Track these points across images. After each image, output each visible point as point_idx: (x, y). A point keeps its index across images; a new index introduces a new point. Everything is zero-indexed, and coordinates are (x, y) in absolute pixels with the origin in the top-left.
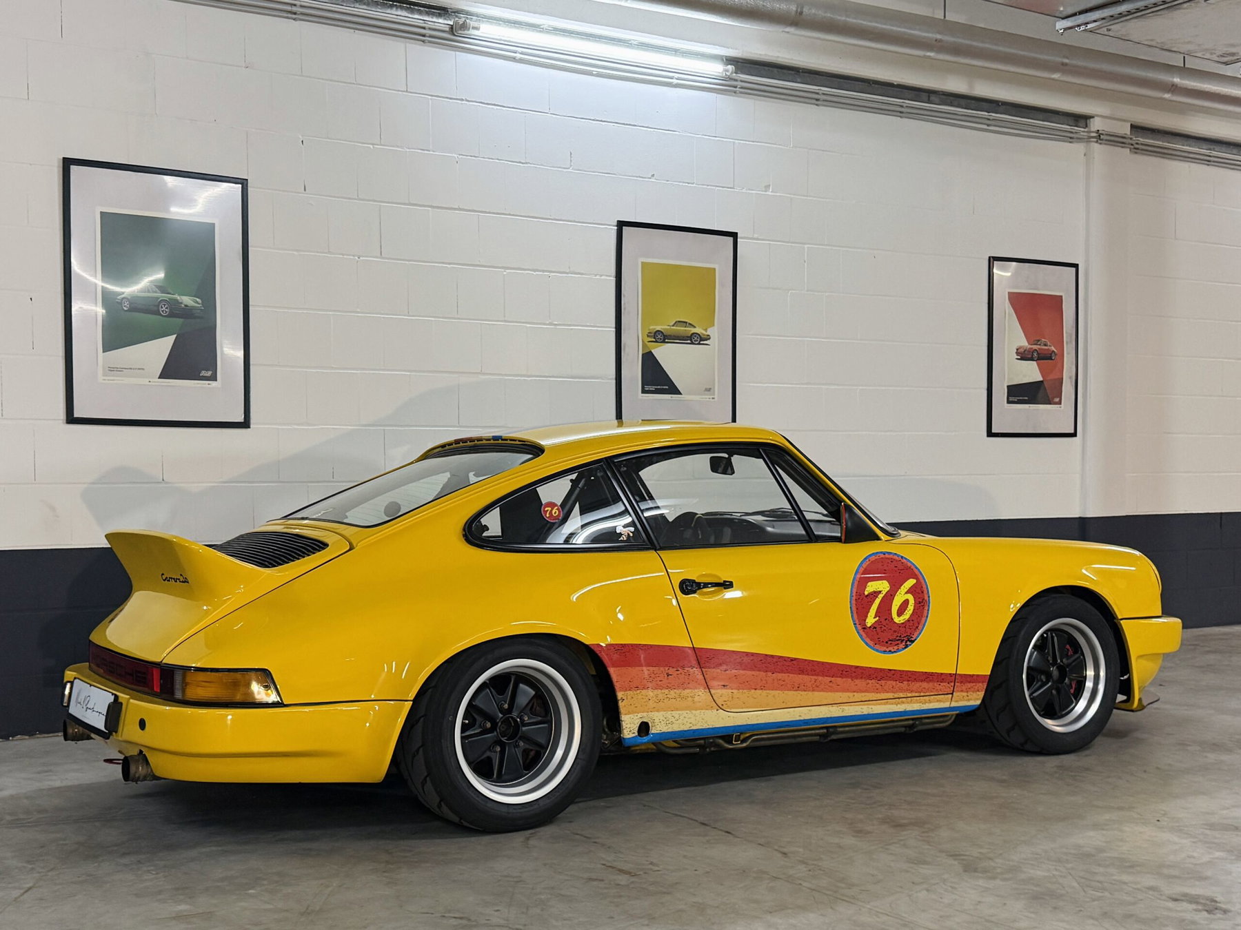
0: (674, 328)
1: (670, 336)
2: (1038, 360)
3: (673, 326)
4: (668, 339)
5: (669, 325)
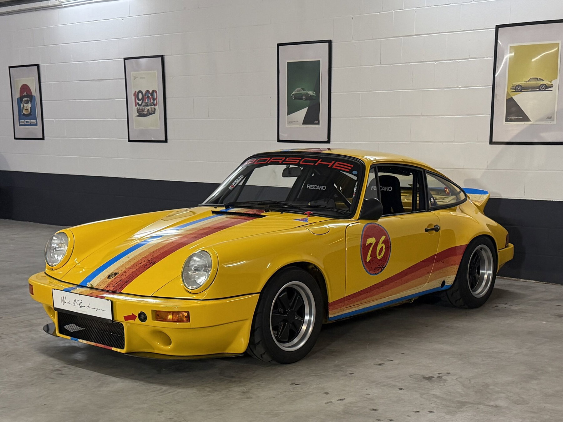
1: (526, 87)
4: (524, 89)
5: (526, 81)
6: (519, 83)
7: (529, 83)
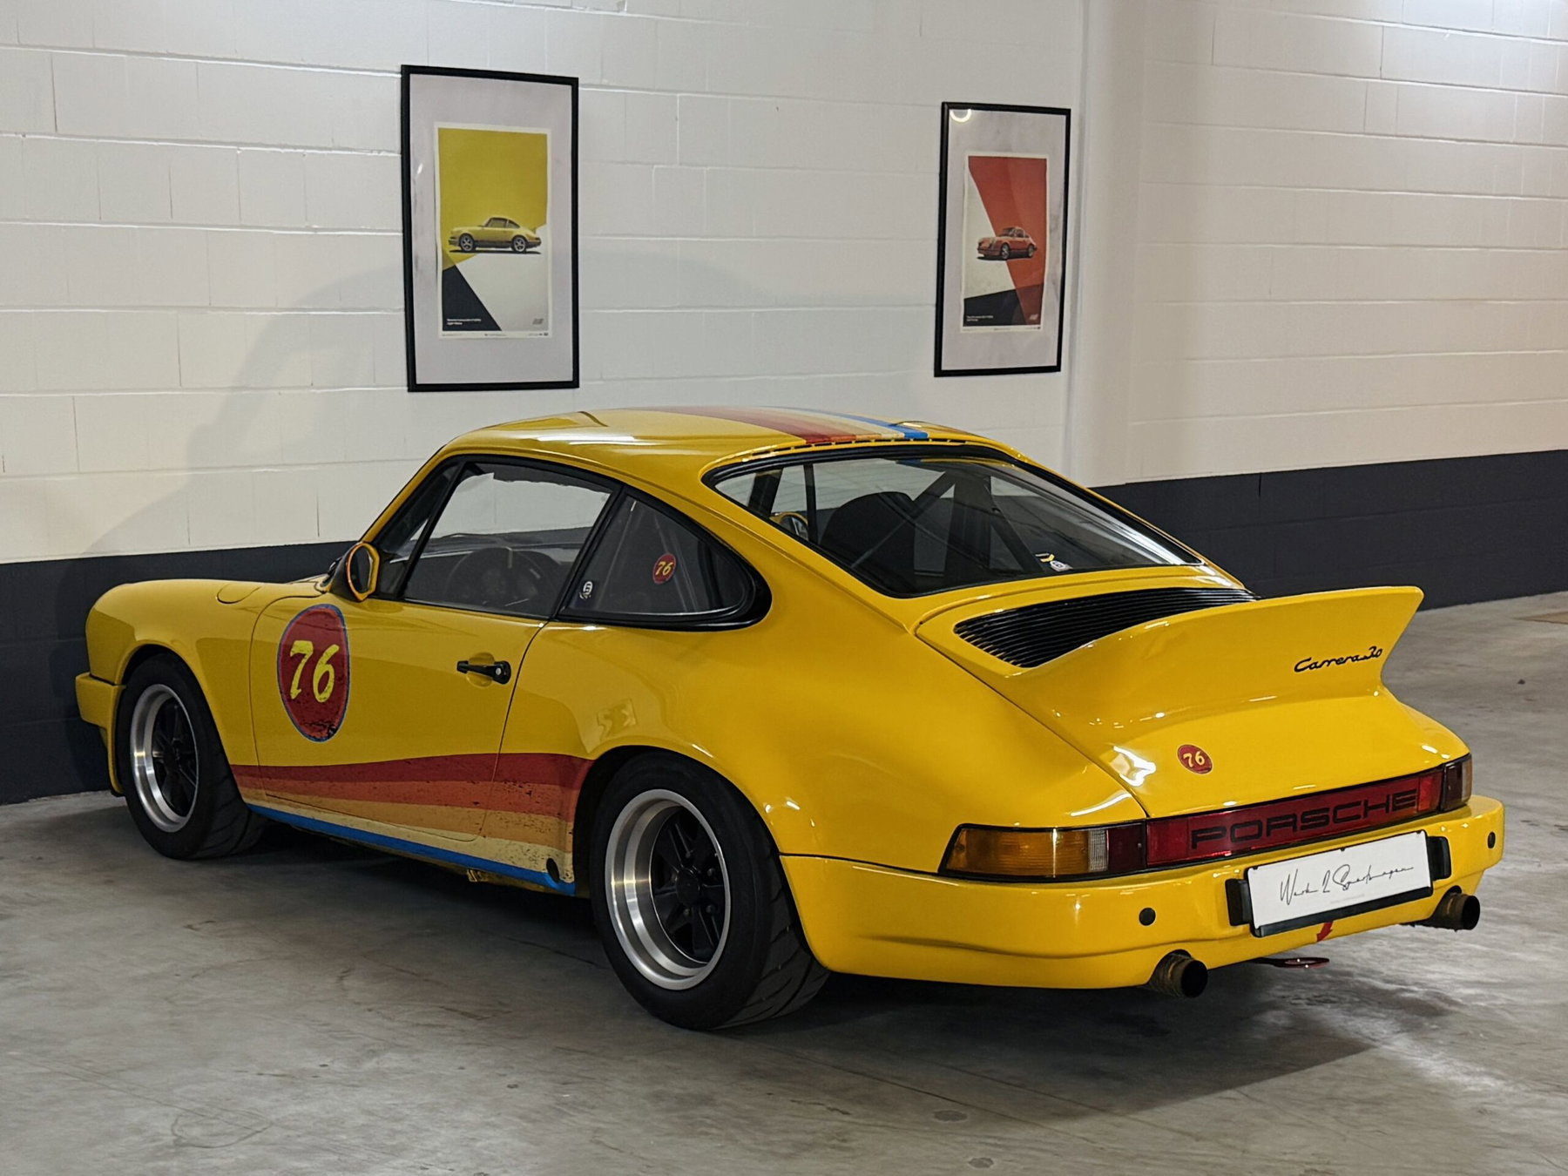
0: (486, 229)
1: (482, 241)
2: (1009, 258)
3: (487, 225)
4: (480, 247)
5: (480, 226)
6: (465, 230)
7: (488, 231)
